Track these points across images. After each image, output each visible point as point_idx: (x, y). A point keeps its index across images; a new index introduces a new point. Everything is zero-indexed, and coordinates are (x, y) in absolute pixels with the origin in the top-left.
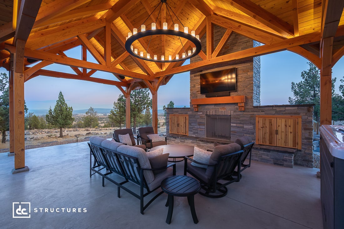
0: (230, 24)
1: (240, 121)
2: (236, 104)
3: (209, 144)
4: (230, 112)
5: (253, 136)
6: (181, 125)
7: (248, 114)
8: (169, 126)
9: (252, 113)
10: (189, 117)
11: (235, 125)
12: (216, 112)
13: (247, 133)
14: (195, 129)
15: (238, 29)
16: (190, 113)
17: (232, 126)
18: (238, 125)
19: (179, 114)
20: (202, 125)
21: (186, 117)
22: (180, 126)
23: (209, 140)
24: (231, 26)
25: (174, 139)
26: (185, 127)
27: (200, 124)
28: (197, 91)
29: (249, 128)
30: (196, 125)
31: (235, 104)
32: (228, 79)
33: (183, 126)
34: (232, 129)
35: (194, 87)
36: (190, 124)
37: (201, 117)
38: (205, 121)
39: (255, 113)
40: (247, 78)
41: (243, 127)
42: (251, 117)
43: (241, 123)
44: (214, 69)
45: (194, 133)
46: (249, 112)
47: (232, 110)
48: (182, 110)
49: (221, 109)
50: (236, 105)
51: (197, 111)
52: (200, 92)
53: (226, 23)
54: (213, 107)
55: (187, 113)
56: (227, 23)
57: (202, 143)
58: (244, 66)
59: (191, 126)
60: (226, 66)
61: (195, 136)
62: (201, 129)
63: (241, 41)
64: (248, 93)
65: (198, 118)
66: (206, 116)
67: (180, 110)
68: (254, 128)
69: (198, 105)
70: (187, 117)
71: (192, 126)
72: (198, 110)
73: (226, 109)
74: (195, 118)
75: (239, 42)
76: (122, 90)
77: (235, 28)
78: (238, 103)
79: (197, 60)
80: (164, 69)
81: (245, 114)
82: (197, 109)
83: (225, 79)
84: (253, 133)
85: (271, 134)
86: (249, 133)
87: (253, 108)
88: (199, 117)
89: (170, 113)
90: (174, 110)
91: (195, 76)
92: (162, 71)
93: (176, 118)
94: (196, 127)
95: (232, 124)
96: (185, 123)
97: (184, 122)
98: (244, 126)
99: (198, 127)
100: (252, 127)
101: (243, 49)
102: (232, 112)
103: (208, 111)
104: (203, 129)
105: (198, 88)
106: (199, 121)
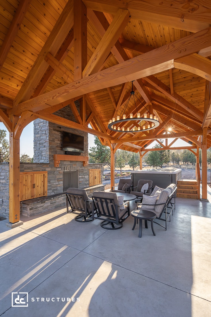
6: (38, 185)
10: (48, 174)
11: (81, 177)
12: (70, 168)
14: (53, 187)
19: (35, 171)
20: (61, 181)
21: (44, 175)
22: (36, 186)
26: (44, 186)
27: (58, 180)
28: (56, 147)
30: (55, 182)
33: (40, 186)
35: (53, 141)
36: (49, 182)
37: (59, 172)
38: (62, 177)
39: (89, 168)
45: (53, 191)
48: (38, 165)
49: (74, 165)
54: (69, 163)
55: (45, 170)
59: (49, 183)
61: (54, 194)
65: (57, 175)
68: (89, 178)
70: (46, 174)
71: (51, 183)
73: (77, 165)
74: (54, 175)
81: (85, 169)
85: (94, 179)
87: (88, 165)
90: (25, 165)
94: (55, 184)
96: (44, 182)
97: (42, 180)
99: (57, 183)
102: (80, 167)
103: (66, 167)
104: (61, 185)
105: (57, 143)
106: (58, 177)
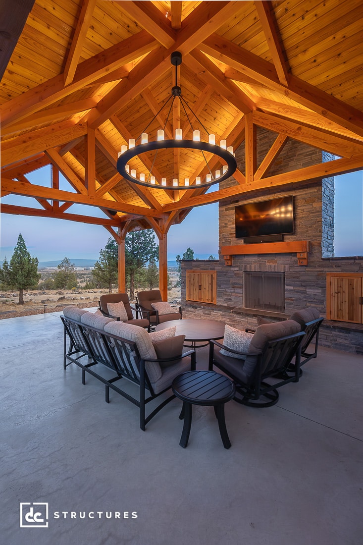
0: (283, 125)
1: (299, 281)
2: (294, 254)
3: (249, 318)
4: (284, 267)
5: (321, 306)
6: (205, 287)
7: (313, 271)
8: (185, 289)
9: (318, 270)
10: (217, 275)
11: (292, 288)
12: (260, 267)
13: (312, 301)
14: (226, 294)
15: (298, 133)
16: (219, 268)
17: (287, 290)
18: (297, 288)
19: (202, 269)
20: (238, 288)
21: (212, 275)
22: (202, 288)
23: (249, 313)
24: (286, 129)
25: (193, 310)
26: (212, 290)
27: (234, 286)
28: (230, 234)
29: (315, 293)
30: (228, 288)
31: (292, 255)
32: (280, 213)
33: (207, 289)
34: (287, 295)
35: (226, 226)
36: (219, 285)
37: (236, 274)
38: (242, 281)
39: (326, 269)
40: (312, 213)
41: (305, 292)
42: (318, 275)
43: (302, 286)
44: (258, 198)
45: (226, 300)
46: (315, 267)
47: (287, 264)
48: (205, 263)
49: (269, 263)
50: (294, 256)
51: (231, 266)
52: (235, 235)
53: (276, 123)
54: (256, 258)
55: (214, 269)
56: (278, 124)
57: (238, 317)
58: (307, 192)
59: (220, 288)
60: (278, 192)
61: (226, 305)
62: (237, 295)
63: (302, 152)
64: (314, 236)
65: (231, 277)
66: (245, 274)
67: (203, 263)
68: (324, 294)
69: (231, 256)
70: (215, 275)
71: (222, 288)
72: (231, 263)
73: (278, 262)
74: (227, 277)
75: (298, 153)
76: (112, 232)
77: (291, 131)
78: (296, 253)
79: (230, 184)
80: (178, 199)
81: (308, 271)
82: (229, 262)
83: (276, 213)
84: (321, 302)
85: (352, 304)
86: (314, 302)
87: (321, 260)
88: (233, 275)
89: (187, 268)
90: (194, 263)
91: (227, 210)
92: (174, 202)
93: (196, 276)
94: (229, 291)
95: (287, 287)
96: (211, 284)
97: (210, 282)
98: (307, 290)
99: (232, 291)
100: (320, 291)
101: (305, 165)
102: (287, 266)
103: (248, 266)
104: (239, 295)
105: (232, 228)
106: (232, 281)
